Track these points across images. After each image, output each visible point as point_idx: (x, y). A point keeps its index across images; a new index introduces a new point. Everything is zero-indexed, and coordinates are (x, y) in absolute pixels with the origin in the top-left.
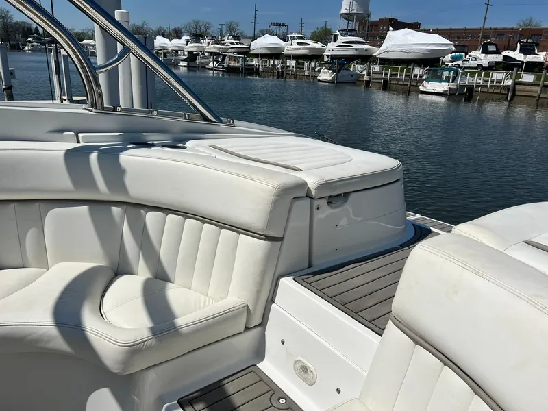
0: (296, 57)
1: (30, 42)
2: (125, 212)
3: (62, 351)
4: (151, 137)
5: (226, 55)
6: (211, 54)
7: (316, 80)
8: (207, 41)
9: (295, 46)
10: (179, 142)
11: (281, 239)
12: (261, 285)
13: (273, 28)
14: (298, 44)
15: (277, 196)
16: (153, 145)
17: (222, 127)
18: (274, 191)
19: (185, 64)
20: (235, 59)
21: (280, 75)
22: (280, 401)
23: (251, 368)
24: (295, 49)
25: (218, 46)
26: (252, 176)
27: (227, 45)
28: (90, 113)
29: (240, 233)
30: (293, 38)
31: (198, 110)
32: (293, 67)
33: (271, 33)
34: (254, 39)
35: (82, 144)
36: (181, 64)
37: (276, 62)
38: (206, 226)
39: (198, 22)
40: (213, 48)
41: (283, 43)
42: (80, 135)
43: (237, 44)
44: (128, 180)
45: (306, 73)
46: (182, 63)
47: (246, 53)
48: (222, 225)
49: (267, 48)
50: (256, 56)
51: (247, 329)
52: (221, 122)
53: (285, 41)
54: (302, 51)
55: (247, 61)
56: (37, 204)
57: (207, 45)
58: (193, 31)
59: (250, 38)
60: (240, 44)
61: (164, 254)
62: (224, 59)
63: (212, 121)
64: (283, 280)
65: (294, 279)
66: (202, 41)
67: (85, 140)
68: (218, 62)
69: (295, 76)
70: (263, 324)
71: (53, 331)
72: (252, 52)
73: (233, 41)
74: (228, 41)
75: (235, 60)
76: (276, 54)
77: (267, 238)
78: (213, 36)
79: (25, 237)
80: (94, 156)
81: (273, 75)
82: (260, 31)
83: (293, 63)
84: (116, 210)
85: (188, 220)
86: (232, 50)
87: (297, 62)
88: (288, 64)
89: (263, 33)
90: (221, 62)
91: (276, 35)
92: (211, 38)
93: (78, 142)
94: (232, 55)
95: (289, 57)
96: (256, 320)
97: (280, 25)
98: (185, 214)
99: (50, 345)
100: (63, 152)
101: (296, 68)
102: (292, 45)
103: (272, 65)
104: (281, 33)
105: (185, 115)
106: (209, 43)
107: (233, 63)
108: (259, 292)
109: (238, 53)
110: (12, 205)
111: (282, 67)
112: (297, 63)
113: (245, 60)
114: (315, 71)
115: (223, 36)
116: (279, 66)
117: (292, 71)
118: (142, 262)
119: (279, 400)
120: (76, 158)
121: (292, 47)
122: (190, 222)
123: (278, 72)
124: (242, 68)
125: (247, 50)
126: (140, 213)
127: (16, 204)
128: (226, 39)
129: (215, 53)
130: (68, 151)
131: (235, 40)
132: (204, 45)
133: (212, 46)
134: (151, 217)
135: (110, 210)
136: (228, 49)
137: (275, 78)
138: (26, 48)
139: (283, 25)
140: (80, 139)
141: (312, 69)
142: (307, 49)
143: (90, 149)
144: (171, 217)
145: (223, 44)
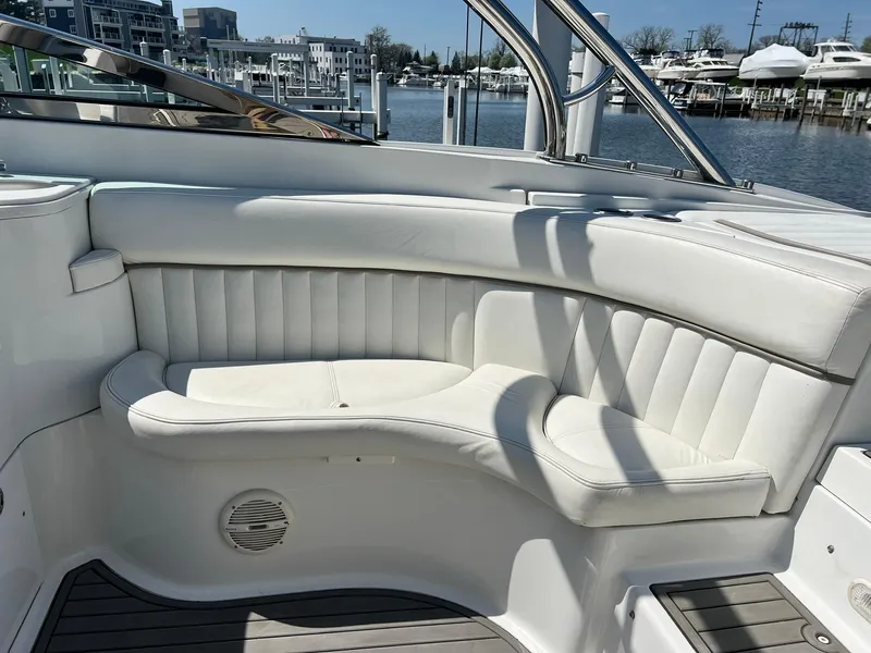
0: (826, 84)
1: (407, 72)
2: (583, 309)
3: (504, 476)
4: (624, 202)
5: (693, 84)
6: (666, 82)
7: (863, 127)
8: (663, 60)
9: (829, 62)
10: (666, 212)
11: (850, 382)
12: (801, 449)
13: (789, 32)
14: (836, 59)
15: (860, 307)
16: (628, 214)
17: (734, 193)
18: (855, 298)
19: (621, 99)
20: (707, 89)
21: (791, 115)
22: (820, 638)
23: (763, 576)
24: (828, 69)
25: (683, 68)
26: (809, 271)
27: (697, 66)
28: (547, 163)
29: (771, 361)
30: (826, 49)
31: (698, 164)
32: (819, 102)
33: (780, 42)
34: (749, 53)
35: (531, 207)
36: (613, 100)
37: (787, 93)
38: (711, 343)
39: (651, 30)
40: (673, 72)
41: (804, 59)
42: (531, 194)
43: (715, 63)
44: (595, 259)
45: (845, 113)
46: (616, 99)
47: (731, 79)
48: (739, 343)
49: (774, 69)
50: (749, 83)
51: (764, 513)
52: (732, 184)
53: (808, 54)
54: (843, 72)
55: (730, 92)
56: (472, 282)
57: (661, 68)
58: (640, 45)
59: (740, 52)
60: (722, 63)
61: (633, 377)
62: (687, 91)
63: (717, 183)
64: (841, 450)
65: (864, 453)
66: (653, 61)
67: (535, 201)
68: (676, 95)
69: (821, 118)
70: (793, 513)
71: (494, 444)
72: (741, 76)
73: (709, 59)
74: (700, 58)
75: (706, 92)
76: (788, 79)
77: (825, 375)
78: (673, 53)
79: (454, 320)
80: (552, 223)
81: (776, 117)
82: (761, 40)
83: (820, 94)
84: (569, 301)
85: (680, 331)
86: (705, 74)
87: (828, 92)
88: (810, 97)
89: (766, 42)
90: (684, 95)
91: (793, 45)
92: (670, 55)
93: (527, 203)
94: (704, 82)
95: (813, 83)
96: (783, 504)
97: (803, 26)
98: (676, 320)
99: (489, 463)
100: (512, 216)
101: (826, 103)
102: (822, 61)
103: (776, 99)
104: (802, 42)
105: (676, 172)
106: (665, 64)
107: (703, 97)
108: (795, 461)
109: (715, 80)
110: (444, 280)
111: (797, 102)
112: (830, 94)
113: (727, 91)
114: (865, 109)
115: (690, 51)
116: (792, 100)
117: (816, 108)
118: (597, 381)
119: (817, 635)
120: (529, 223)
121: (824, 66)
122: (681, 333)
123: (788, 110)
124: (719, 105)
125: (734, 73)
126: (605, 311)
127: (449, 280)
128: (696, 55)
129: (674, 80)
130: (519, 214)
131: (712, 56)
132: (656, 67)
133: (670, 69)
134: (620, 320)
135: (562, 302)
136: (697, 72)
137: (780, 120)
138: (402, 81)
139: (808, 27)
140: (530, 199)
141: (860, 104)
142: (854, 68)
143: (546, 214)
144: (651, 322)
145: (688, 65)
